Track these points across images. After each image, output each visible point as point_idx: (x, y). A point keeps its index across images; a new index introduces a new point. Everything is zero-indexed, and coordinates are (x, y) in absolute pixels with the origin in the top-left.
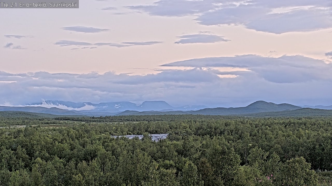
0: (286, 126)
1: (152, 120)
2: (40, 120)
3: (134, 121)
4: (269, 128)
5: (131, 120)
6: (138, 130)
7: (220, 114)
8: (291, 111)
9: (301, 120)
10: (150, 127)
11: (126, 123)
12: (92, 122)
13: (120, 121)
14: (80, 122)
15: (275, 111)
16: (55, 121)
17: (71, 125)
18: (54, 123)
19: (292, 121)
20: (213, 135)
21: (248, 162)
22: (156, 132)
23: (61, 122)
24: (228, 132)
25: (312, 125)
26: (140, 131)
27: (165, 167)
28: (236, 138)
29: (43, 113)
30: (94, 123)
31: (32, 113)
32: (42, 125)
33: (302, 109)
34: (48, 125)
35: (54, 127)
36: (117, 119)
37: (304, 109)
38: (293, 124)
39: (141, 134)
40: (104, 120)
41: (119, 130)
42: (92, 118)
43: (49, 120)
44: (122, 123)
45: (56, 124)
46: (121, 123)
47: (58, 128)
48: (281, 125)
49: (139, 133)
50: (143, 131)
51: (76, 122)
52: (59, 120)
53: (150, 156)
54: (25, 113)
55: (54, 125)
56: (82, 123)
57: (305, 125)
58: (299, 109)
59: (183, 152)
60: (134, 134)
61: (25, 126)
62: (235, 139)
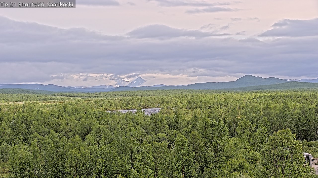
0: (273, 99)
1: (145, 95)
2: (37, 96)
3: (128, 96)
4: (256, 101)
5: (125, 96)
6: (132, 104)
7: (210, 88)
8: (278, 84)
9: (288, 93)
10: (143, 102)
11: (120, 98)
12: (87, 98)
13: (114, 96)
14: (76, 98)
15: (262, 85)
16: (53, 97)
17: (68, 101)
18: (50, 99)
19: (279, 94)
20: (203, 108)
21: (237, 134)
22: (149, 107)
23: (58, 98)
24: (217, 105)
25: (298, 98)
26: (133, 106)
27: (158, 139)
28: (226, 111)
29: (40, 89)
30: (89, 99)
31: (30, 90)
32: (40, 101)
33: (288, 83)
34: (45, 101)
35: (52, 103)
36: (112, 94)
37: (290, 82)
38: (280, 97)
39: (135, 109)
40: (99, 96)
41: (113, 105)
42: (88, 94)
43: (47, 97)
44: (117, 98)
45: (53, 100)
46: (115, 98)
47: (55, 103)
48: (269, 98)
49: (133, 107)
50: (136, 105)
51: (72, 98)
52: (56, 96)
53: (143, 130)
54: (23, 90)
55: (52, 101)
56: (78, 99)
57: (291, 97)
58: (286, 83)
59: (175, 126)
60: (128, 109)
61: (23, 103)
62: (224, 112)
